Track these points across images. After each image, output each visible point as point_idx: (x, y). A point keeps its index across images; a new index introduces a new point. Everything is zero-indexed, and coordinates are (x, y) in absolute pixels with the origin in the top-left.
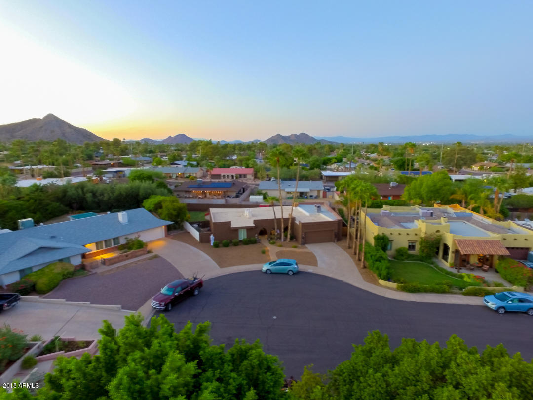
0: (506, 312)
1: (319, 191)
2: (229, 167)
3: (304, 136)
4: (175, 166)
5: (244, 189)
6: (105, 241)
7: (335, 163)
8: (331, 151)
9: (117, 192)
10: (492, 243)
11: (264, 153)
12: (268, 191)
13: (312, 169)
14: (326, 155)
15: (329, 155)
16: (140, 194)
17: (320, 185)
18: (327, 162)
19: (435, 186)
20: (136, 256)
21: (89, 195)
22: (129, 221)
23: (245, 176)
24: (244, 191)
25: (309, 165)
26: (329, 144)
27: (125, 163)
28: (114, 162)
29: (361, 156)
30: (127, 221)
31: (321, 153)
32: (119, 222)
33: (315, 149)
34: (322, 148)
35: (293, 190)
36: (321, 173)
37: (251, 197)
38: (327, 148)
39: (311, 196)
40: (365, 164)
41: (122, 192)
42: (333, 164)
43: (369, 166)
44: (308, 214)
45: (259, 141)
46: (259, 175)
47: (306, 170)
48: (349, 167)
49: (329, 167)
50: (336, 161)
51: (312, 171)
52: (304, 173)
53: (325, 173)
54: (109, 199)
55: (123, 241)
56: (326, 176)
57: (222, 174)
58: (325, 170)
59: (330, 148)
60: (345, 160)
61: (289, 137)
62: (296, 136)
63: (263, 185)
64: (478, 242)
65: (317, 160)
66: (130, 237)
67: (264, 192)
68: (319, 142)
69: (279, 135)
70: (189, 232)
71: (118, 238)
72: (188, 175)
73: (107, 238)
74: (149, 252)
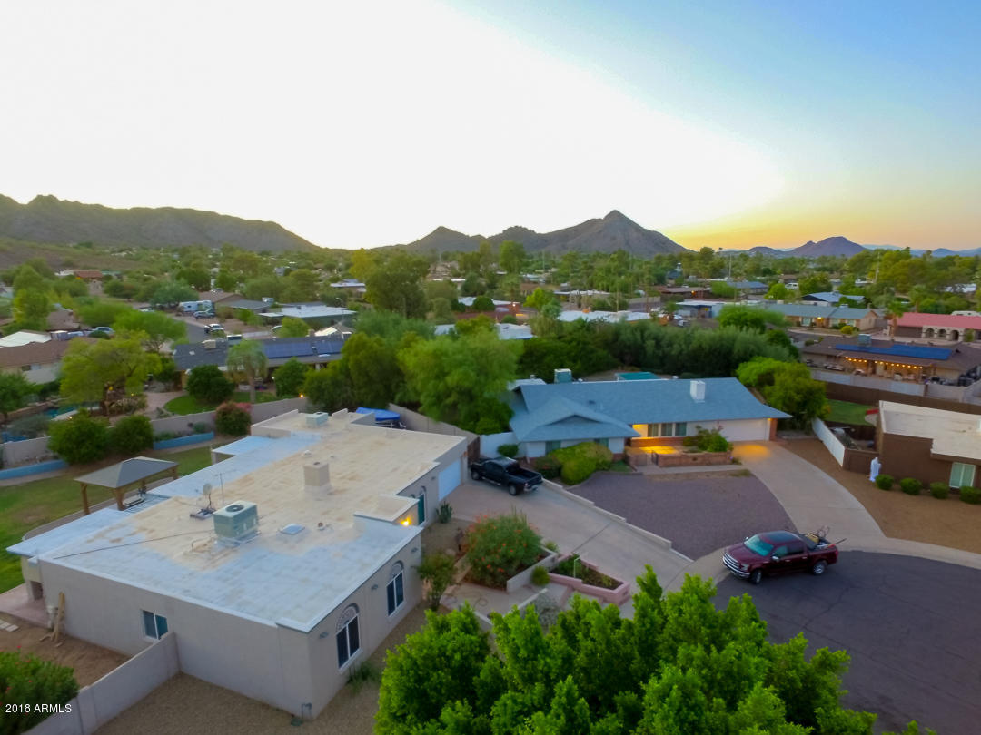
2: (948, 312)
4: (812, 302)
6: (664, 425)
9: (695, 344)
16: (736, 351)
20: (710, 464)
21: (650, 343)
22: (707, 397)
27: (716, 291)
28: (696, 289)
30: (702, 397)
32: (689, 396)
41: (704, 345)
54: (681, 353)
55: (691, 432)
57: (926, 327)
66: (705, 427)
70: (822, 442)
71: (684, 424)
72: (837, 323)
73: (667, 420)
74: (735, 461)
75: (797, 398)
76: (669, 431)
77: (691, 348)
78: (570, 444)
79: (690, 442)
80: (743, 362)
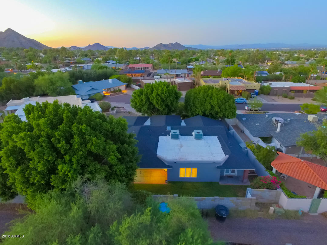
0: (237, 103)
1: (185, 74)
2: (138, 64)
3: (177, 45)
5: (150, 74)
6: (110, 88)
7: (195, 61)
8: (194, 55)
9: (98, 74)
10: (241, 87)
11: (154, 56)
12: (161, 74)
13: (182, 64)
14: (190, 57)
15: (192, 57)
16: (108, 74)
17: (186, 71)
18: (190, 61)
19: (234, 70)
20: (119, 94)
22: (113, 83)
23: (148, 68)
24: (150, 75)
25: (181, 62)
26: (193, 50)
27: (78, 62)
28: (72, 61)
29: (210, 58)
30: (112, 82)
31: (187, 56)
32: (109, 83)
33: (184, 53)
34: (188, 52)
35: (174, 74)
36: (187, 67)
37: (155, 76)
38: (191, 53)
39: (182, 76)
40: (212, 62)
42: (193, 62)
43: (213, 63)
44: (180, 81)
45: (149, 48)
46: (155, 67)
47: (179, 65)
48: (201, 63)
49: (191, 64)
50: (195, 60)
51: (182, 65)
52: (178, 66)
53: (188, 67)
54: (94, 77)
55: (112, 90)
56: (190, 68)
57: (136, 67)
58: (189, 65)
59: (193, 53)
60: (200, 60)
61: (167, 45)
62: (172, 44)
63: (158, 71)
64: (237, 86)
65: (185, 60)
66: (115, 88)
67: (160, 75)
68: (187, 48)
69: (161, 43)
70: (134, 88)
71: (111, 88)
72: (118, 68)
73: (107, 88)
74: (123, 93)
75: (128, 80)
76: (109, 90)
77: (97, 74)
78: (94, 94)
79: (114, 91)
80: (110, 76)
